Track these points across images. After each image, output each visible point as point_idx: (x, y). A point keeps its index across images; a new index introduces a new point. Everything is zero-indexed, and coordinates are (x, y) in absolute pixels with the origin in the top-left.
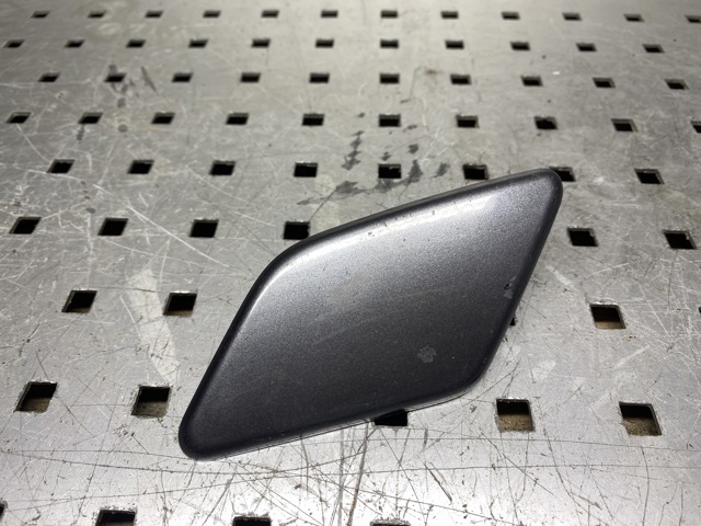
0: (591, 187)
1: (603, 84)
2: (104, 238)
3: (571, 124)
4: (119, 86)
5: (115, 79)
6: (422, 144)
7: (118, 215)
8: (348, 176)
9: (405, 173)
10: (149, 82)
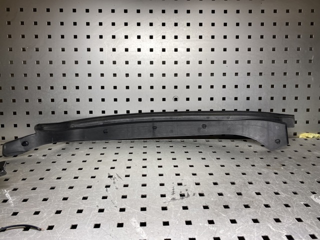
0: (227, 197)
1: (227, 174)
2: (121, 212)
3: (221, 183)
4: (112, 178)
5: (110, 177)
6: (188, 189)
7: (122, 207)
8: (173, 196)
9: (186, 195)
10: (119, 177)
